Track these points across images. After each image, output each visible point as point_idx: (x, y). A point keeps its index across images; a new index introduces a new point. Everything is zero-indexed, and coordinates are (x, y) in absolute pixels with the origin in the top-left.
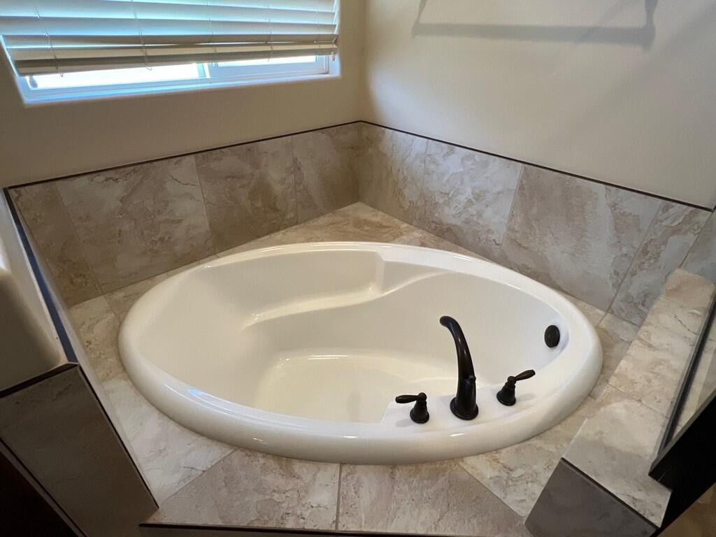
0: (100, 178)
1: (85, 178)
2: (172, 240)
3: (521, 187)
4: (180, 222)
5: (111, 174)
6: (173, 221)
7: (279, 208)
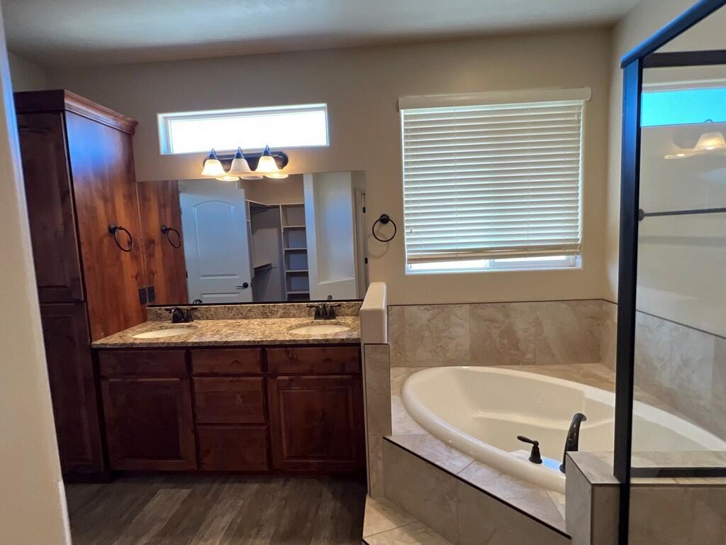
0: (423, 308)
1: (416, 307)
2: (447, 348)
3: (717, 356)
4: (453, 339)
5: (428, 307)
6: (450, 338)
7: (521, 348)
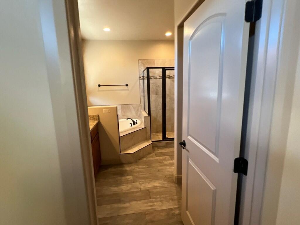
3: (122, 108)
